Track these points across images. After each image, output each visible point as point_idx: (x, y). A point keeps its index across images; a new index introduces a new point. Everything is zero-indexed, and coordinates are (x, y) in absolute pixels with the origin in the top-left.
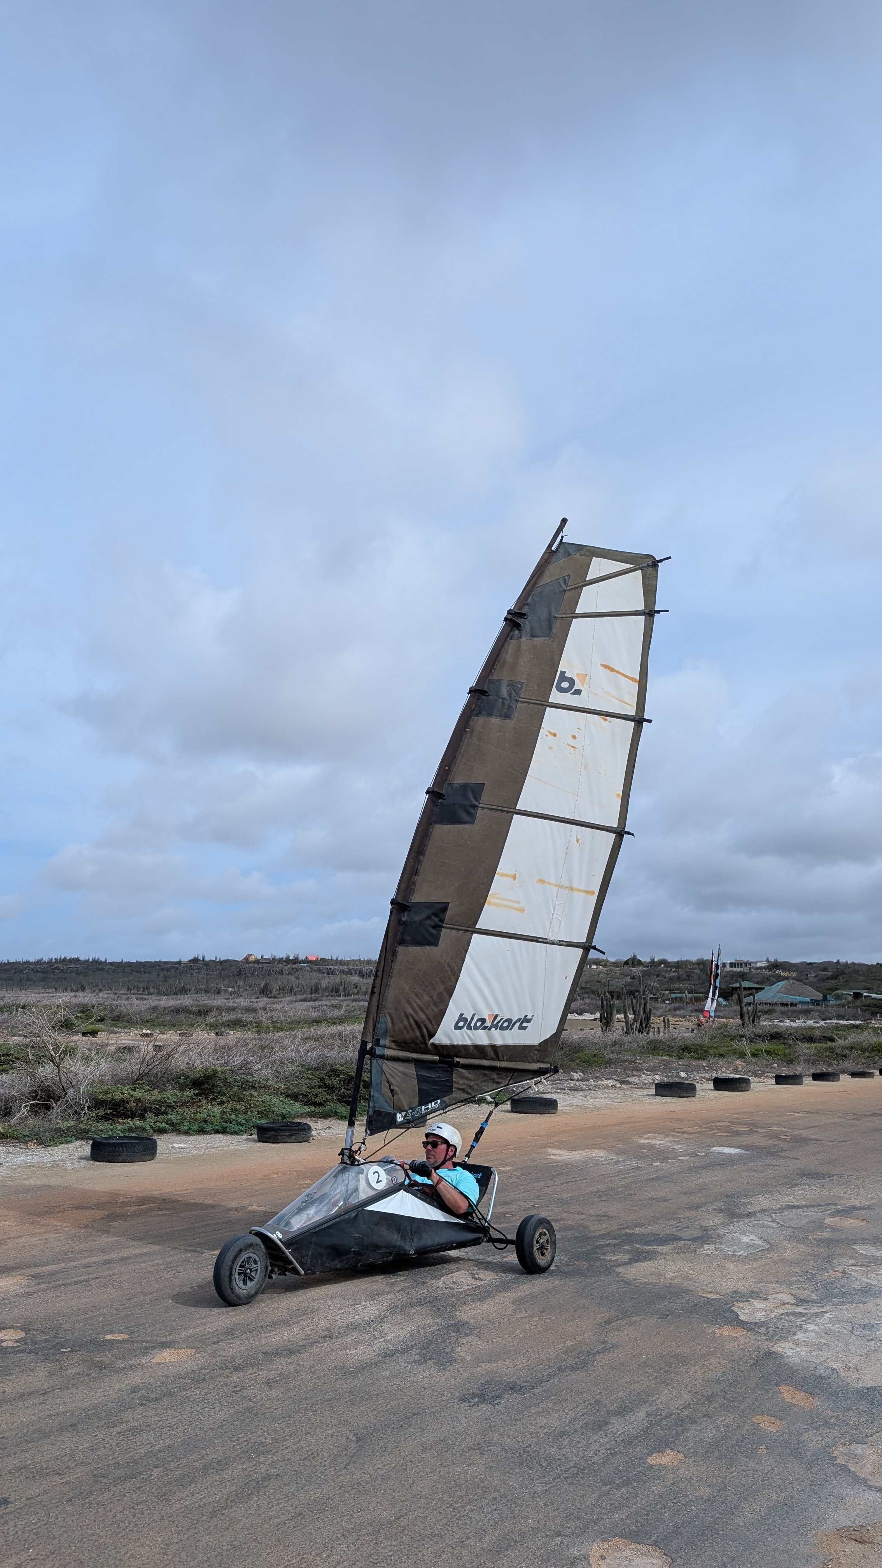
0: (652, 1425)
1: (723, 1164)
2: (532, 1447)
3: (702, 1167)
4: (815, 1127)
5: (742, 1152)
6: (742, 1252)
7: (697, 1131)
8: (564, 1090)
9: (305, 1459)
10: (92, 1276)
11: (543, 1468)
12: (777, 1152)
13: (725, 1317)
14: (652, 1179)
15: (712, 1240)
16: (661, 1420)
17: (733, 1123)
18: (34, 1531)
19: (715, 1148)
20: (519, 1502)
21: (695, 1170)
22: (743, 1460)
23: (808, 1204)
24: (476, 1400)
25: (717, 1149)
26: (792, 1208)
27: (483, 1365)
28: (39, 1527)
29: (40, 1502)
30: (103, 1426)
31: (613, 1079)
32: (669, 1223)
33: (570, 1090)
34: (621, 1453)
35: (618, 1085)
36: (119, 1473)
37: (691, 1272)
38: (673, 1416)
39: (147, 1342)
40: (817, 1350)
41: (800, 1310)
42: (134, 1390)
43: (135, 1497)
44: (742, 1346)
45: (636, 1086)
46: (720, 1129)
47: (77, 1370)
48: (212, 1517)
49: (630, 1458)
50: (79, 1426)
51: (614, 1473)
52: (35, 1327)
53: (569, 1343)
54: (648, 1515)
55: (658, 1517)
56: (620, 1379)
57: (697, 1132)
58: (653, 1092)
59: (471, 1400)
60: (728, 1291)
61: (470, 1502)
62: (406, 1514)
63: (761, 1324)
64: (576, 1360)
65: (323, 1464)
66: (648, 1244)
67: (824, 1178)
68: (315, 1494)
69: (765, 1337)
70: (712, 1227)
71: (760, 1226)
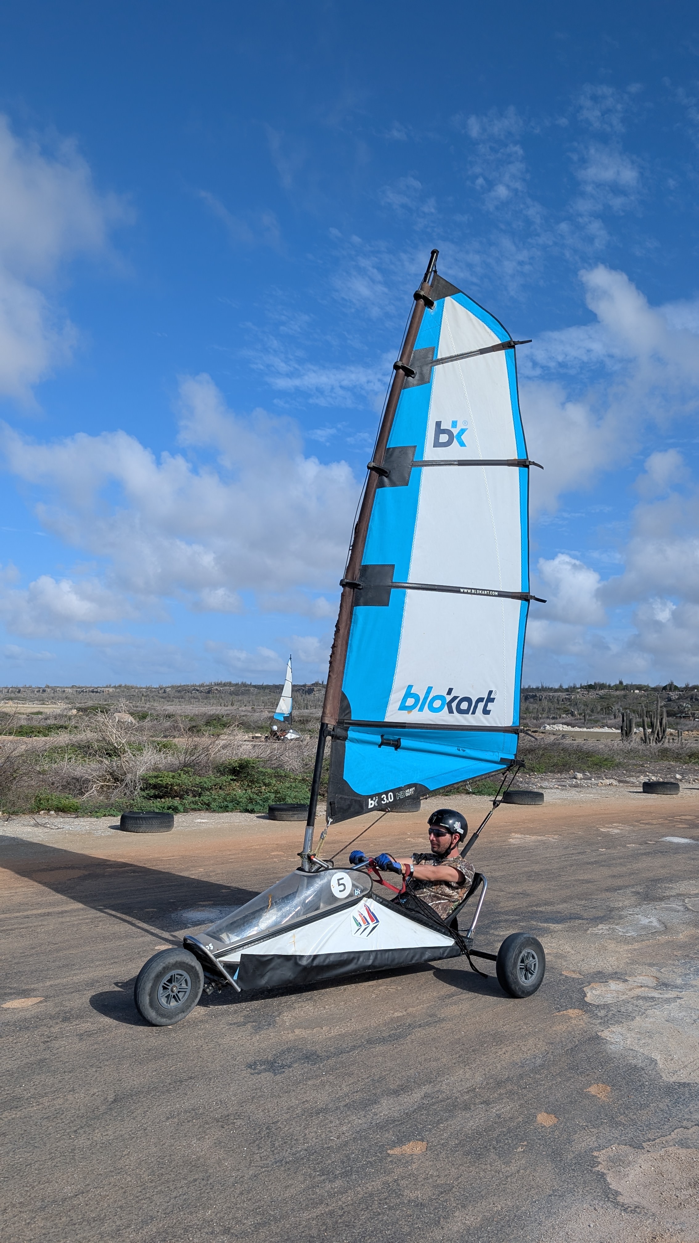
0: (420, 1108)
1: (666, 852)
2: (280, 1123)
3: (645, 854)
5: (692, 842)
6: (633, 933)
7: (660, 822)
8: (565, 786)
11: (272, 1149)
13: (571, 997)
14: (590, 863)
15: (610, 920)
16: (433, 1104)
21: (635, 856)
22: (492, 1156)
24: (263, 1067)
25: (668, 839)
27: (297, 1031)
31: (613, 778)
32: (580, 903)
33: (570, 787)
34: (365, 1138)
35: (615, 783)
37: (569, 949)
38: (450, 1100)
40: (647, 1038)
41: (655, 994)
44: (570, 1029)
45: (632, 785)
46: (681, 822)
51: (342, 1161)
53: (396, 1014)
54: (341, 1216)
56: (421, 1055)
57: (659, 824)
58: (641, 790)
59: (258, 1067)
60: (592, 971)
63: (606, 1006)
64: (393, 1032)
65: (58, 1125)
66: (547, 921)
69: (600, 1021)
70: (618, 909)
71: (667, 909)
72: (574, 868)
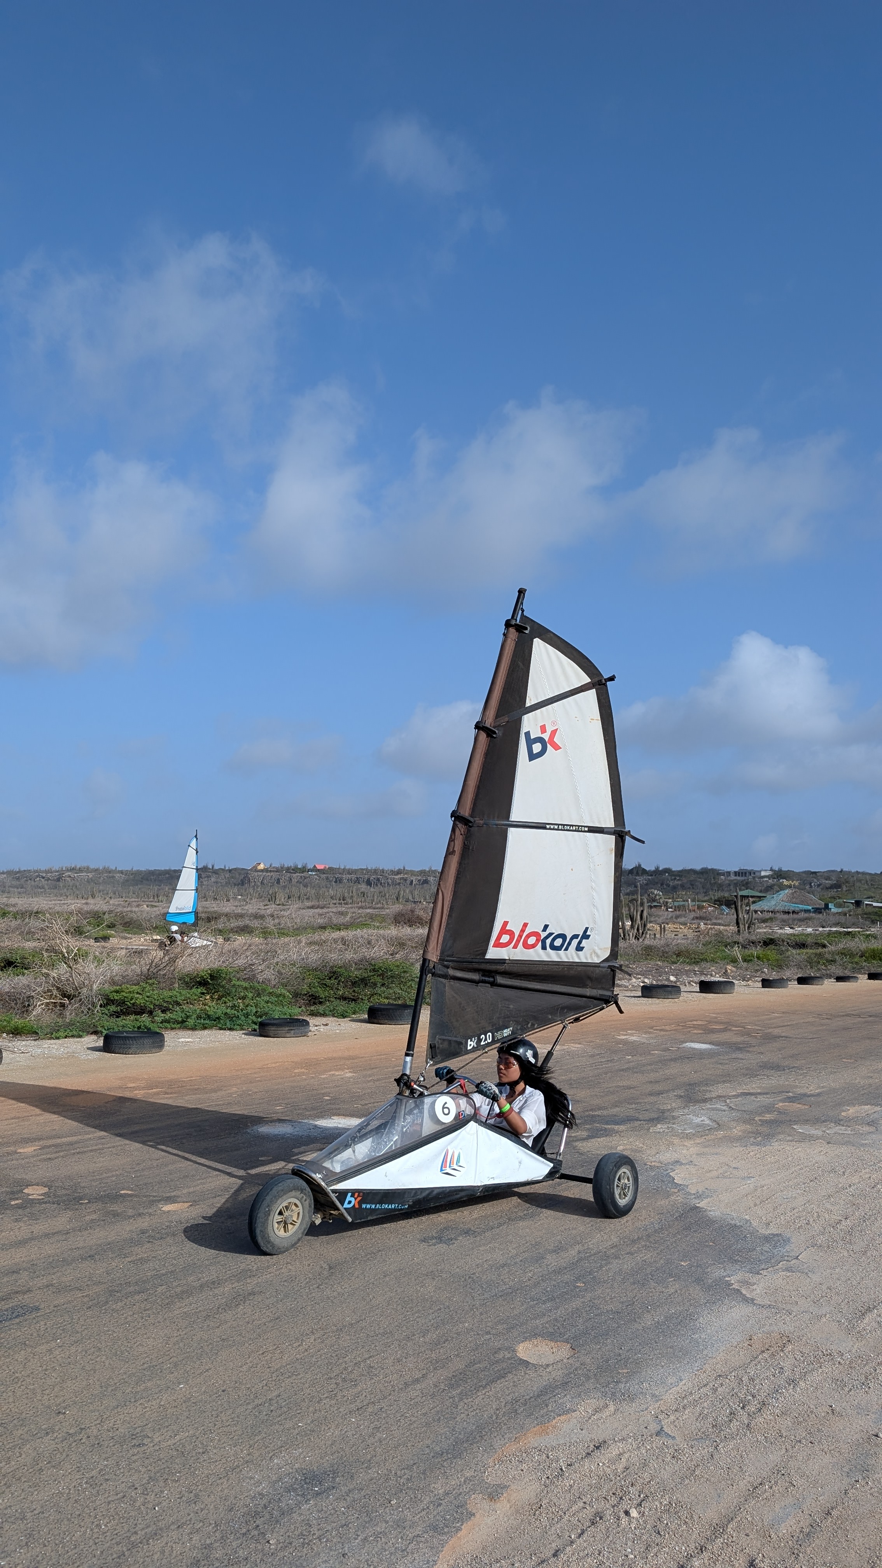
0: (580, 1260)
1: (692, 1058)
2: (477, 1274)
3: (671, 1060)
4: (788, 1025)
5: (713, 1047)
6: (691, 1130)
7: (674, 1028)
9: (285, 1281)
10: (105, 1146)
12: (745, 1047)
14: (623, 1070)
15: (666, 1120)
17: (710, 1022)
18: (61, 1328)
19: (687, 1044)
20: (459, 1312)
21: (664, 1062)
22: (653, 1284)
23: (763, 1091)
24: (434, 1241)
25: (689, 1044)
26: (747, 1095)
28: (65, 1325)
29: (65, 1309)
30: (116, 1257)
32: (631, 1107)
36: (131, 1289)
37: (641, 1145)
39: (154, 1197)
42: (143, 1232)
43: (143, 1306)
45: (625, 989)
46: (695, 1027)
47: (94, 1217)
48: (205, 1320)
49: (558, 1283)
50: (97, 1257)
51: (542, 1293)
52: (57, 1185)
54: (564, 1321)
55: (573, 1323)
57: (674, 1030)
58: (640, 994)
59: (429, 1241)
60: (670, 1161)
61: (419, 1311)
62: (365, 1319)
65: (299, 1285)
66: (607, 1124)
67: (784, 1070)
68: (291, 1305)
69: (694, 1196)
70: (668, 1110)
71: (713, 1109)
72: (609, 1075)
